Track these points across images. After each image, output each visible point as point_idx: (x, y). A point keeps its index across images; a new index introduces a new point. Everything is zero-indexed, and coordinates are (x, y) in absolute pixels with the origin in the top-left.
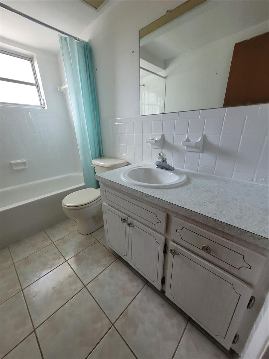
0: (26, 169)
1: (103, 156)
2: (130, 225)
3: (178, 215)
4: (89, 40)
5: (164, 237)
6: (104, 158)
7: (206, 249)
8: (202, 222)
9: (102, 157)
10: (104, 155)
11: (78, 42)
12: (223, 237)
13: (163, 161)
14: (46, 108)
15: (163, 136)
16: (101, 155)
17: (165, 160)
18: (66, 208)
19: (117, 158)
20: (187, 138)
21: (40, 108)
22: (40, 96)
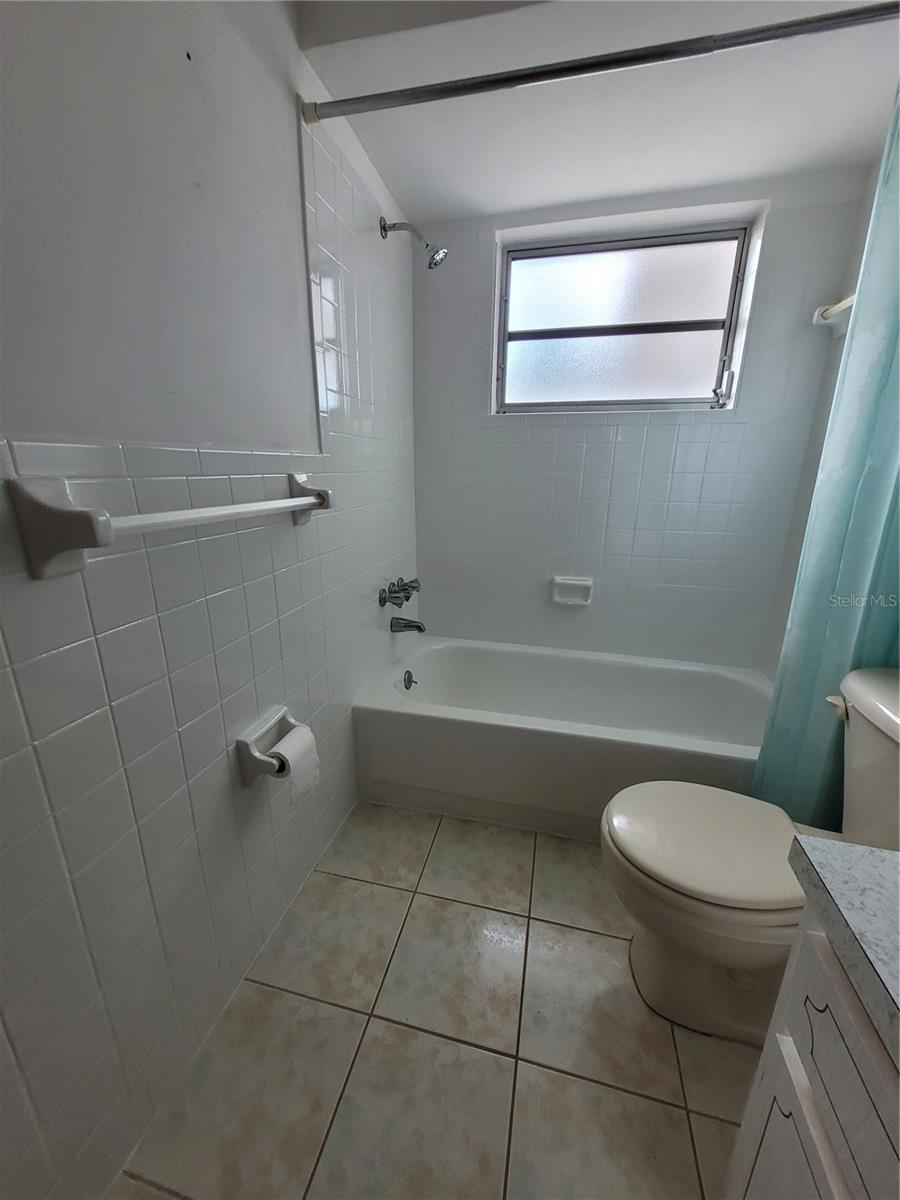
14: (730, 406)
21: (707, 408)
22: (725, 363)
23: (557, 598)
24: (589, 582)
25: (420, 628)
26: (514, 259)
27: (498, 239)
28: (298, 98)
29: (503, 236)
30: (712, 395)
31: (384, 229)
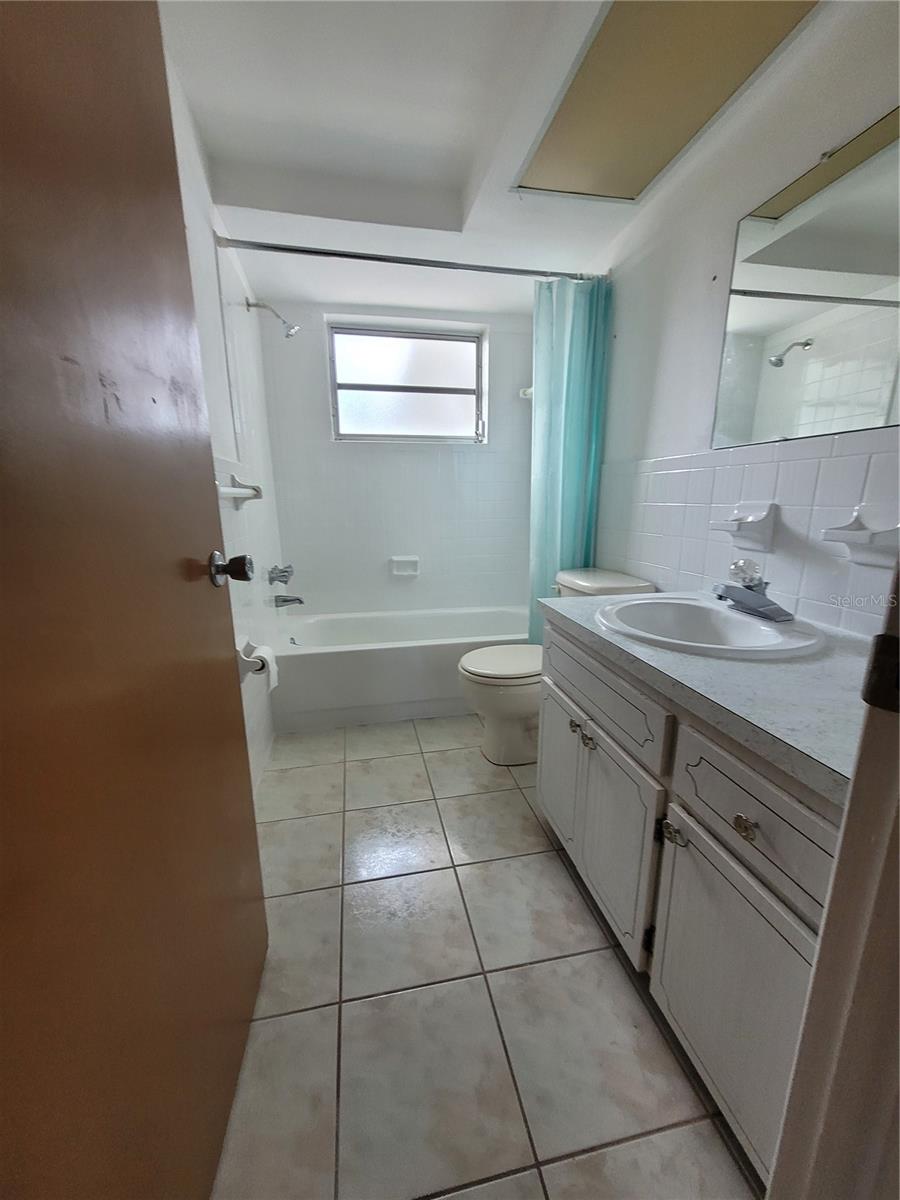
0: (415, 577)
1: (594, 566)
2: (587, 740)
3: (699, 724)
4: (611, 270)
5: (659, 788)
6: (595, 571)
7: (742, 826)
8: (742, 742)
9: (591, 569)
10: (598, 563)
11: (581, 281)
12: (801, 802)
13: (749, 587)
14: (485, 441)
15: (775, 510)
16: (587, 560)
17: (756, 586)
18: (465, 675)
19: (628, 575)
20: (857, 519)
21: (472, 442)
22: (479, 416)
23: (395, 573)
24: (416, 558)
25: (301, 602)
26: (336, 333)
27: (325, 320)
28: (214, 232)
29: (327, 317)
30: (474, 435)
31: (249, 305)
